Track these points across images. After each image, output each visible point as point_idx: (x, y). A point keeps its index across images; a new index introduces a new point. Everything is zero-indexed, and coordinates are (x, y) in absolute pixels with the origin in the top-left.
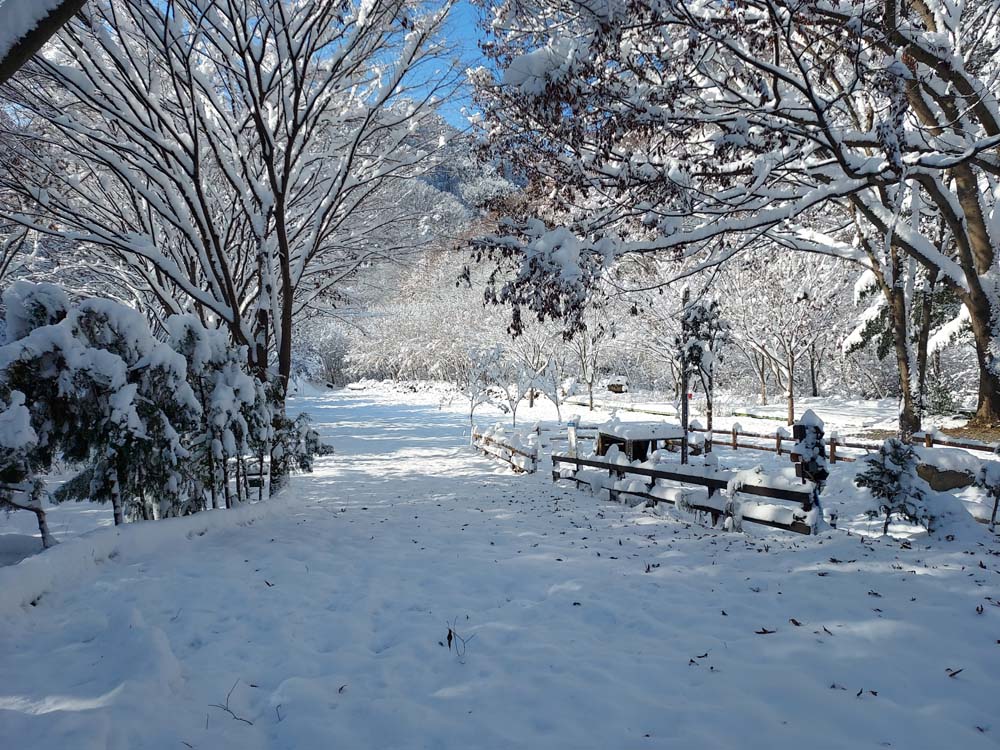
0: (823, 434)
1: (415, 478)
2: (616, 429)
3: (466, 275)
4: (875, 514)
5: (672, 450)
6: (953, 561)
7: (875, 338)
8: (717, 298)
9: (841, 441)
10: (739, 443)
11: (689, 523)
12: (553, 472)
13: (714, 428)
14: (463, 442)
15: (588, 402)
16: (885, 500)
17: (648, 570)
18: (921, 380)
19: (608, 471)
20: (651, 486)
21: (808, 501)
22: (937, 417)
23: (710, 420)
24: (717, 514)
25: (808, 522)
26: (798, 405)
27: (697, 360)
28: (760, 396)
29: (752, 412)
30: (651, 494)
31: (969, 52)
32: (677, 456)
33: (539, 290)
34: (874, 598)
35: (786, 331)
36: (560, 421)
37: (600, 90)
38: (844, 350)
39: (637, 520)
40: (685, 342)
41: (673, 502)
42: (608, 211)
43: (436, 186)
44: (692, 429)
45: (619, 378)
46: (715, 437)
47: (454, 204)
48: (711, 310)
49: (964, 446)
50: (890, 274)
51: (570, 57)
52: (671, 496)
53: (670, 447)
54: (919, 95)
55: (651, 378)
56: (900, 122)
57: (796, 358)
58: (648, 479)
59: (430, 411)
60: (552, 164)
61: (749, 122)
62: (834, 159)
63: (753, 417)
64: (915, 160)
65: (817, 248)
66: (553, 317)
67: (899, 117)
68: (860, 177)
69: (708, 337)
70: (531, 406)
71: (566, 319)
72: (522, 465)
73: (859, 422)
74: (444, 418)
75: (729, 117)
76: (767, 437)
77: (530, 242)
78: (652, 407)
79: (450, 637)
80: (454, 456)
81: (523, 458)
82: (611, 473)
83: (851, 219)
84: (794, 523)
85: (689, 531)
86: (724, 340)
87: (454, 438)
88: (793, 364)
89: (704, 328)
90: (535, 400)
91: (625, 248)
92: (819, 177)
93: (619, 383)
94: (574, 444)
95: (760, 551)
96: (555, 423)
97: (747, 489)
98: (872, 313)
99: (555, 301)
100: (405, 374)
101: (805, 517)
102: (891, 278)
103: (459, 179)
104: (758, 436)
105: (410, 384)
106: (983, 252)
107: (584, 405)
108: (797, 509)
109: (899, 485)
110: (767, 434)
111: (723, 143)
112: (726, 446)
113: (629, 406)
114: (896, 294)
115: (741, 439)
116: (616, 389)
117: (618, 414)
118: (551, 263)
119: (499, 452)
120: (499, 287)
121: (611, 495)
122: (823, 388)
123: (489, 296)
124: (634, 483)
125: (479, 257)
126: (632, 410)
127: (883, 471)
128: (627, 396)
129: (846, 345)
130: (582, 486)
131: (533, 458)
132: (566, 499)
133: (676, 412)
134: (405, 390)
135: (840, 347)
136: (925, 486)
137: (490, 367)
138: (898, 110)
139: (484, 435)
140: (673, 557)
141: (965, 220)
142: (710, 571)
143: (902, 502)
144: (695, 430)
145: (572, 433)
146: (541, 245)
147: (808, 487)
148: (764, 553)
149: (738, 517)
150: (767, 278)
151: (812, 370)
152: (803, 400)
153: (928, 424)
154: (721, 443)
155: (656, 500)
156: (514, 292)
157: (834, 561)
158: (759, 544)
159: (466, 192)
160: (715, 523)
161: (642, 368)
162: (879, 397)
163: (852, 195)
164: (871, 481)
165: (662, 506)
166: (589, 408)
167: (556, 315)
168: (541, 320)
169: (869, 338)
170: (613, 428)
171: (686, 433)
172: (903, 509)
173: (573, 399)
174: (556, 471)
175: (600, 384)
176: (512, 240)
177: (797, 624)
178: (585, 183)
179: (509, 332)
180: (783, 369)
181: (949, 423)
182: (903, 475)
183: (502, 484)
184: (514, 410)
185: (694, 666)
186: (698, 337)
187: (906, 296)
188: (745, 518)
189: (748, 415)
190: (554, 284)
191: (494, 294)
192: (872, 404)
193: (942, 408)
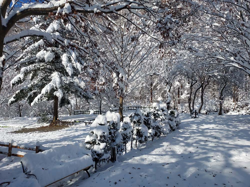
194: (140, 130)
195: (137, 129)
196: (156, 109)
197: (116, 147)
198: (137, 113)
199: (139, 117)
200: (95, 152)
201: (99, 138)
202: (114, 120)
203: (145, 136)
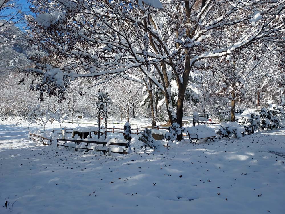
0: (130, 128)
1: (4, 150)
2: (79, 129)
3: (22, 81)
4: (143, 147)
5: (96, 135)
6: (158, 157)
7: (147, 103)
8: (108, 91)
9: (139, 129)
10: (114, 131)
11: (97, 155)
12: (57, 144)
13: (107, 127)
14: (26, 136)
15: (71, 121)
16: (145, 144)
17: (82, 170)
18: (156, 113)
19: (74, 142)
20: (87, 146)
21: (127, 145)
22: (161, 122)
23: (106, 125)
24: (105, 152)
25: (127, 151)
26: (130, 120)
27: (102, 109)
28: (121, 118)
29: (119, 122)
30: (87, 148)
31: (164, 36)
32: (97, 136)
33: (49, 87)
34: (140, 169)
35: (126, 101)
36: (61, 128)
37: (69, 29)
38: (140, 106)
39: (82, 156)
40: (99, 103)
41: (93, 150)
42: (75, 64)
43: (16, 51)
44: (102, 128)
45: (81, 114)
46: (108, 130)
47: (23, 57)
48: (106, 95)
49: (165, 129)
50: (149, 87)
51: (58, 17)
52: (92, 148)
53: (95, 134)
54: (153, 44)
55: (91, 114)
56: (147, 50)
57: (129, 108)
58: (86, 143)
59: (13, 126)
60: (55, 48)
61: (112, 44)
62: (134, 57)
63: (119, 124)
64: (151, 60)
65: (133, 79)
66: (54, 95)
67: (147, 49)
68: (140, 62)
69: (105, 102)
70: (52, 123)
71: (59, 96)
72: (47, 143)
73: (144, 124)
74: (19, 129)
75: (107, 42)
76: (121, 129)
77: (46, 71)
78: (91, 122)
79: (6, 204)
80: (21, 141)
81: (47, 140)
82: (75, 143)
83: (140, 73)
84: (124, 152)
85: (97, 157)
86: (110, 103)
87: (22, 136)
88: (128, 109)
89: (104, 100)
90: (53, 122)
91: (78, 76)
92: (132, 61)
93: (81, 116)
94: (64, 135)
95: (114, 160)
96: (59, 128)
97: (112, 144)
98: (146, 96)
99: (55, 91)
100: (3, 114)
101: (126, 150)
102: (150, 89)
103: (26, 49)
104: (119, 129)
105: (5, 117)
106: (167, 83)
107: (70, 123)
108: (124, 148)
109: (148, 139)
110: (121, 128)
111: (105, 49)
112: (111, 132)
113: (84, 122)
114: (151, 92)
115: (115, 130)
116: (80, 117)
117: (80, 125)
118: (53, 79)
119: (39, 139)
120: (35, 85)
121: (75, 149)
122: (136, 116)
123: (31, 88)
124: (82, 145)
125: (28, 75)
126: (85, 123)
127: (145, 136)
128: (84, 119)
129: (141, 104)
130: (66, 148)
131: (51, 140)
132: (60, 152)
133: (97, 123)
134: (3, 120)
135: (139, 105)
136: (154, 139)
137: (36, 111)
138: (147, 47)
139: (33, 134)
140: (90, 166)
141: (163, 75)
142: (100, 168)
143: (148, 144)
144: (103, 128)
145: (63, 131)
146: (50, 73)
147: (127, 142)
148: (115, 161)
149: (110, 152)
150: (122, 87)
151: (133, 111)
152: (131, 119)
153: (158, 124)
154: (110, 132)
155: (89, 149)
156: (40, 87)
157: (132, 160)
158: (115, 158)
159: (28, 54)
160: (104, 154)
161: (88, 111)
162: (149, 118)
163: (140, 66)
164: (142, 139)
165: (90, 151)
166: (71, 123)
167: (55, 95)
168: (50, 96)
169: (146, 103)
170: (78, 129)
171: (100, 129)
172: (149, 145)
173: (65, 121)
174: (58, 143)
175: (75, 116)
176: (39, 70)
177: (120, 179)
178: (66, 55)
179: (39, 100)
180: (126, 111)
181: (163, 123)
182: (149, 137)
183: (39, 149)
184: (45, 125)
185: (91, 196)
186: (103, 102)
187: (153, 92)
188: (112, 152)
189: (118, 123)
190: (54, 85)
191: (33, 88)
192: (147, 119)
193: (161, 120)
194: (265, 120)
195: (262, 120)
196: (275, 108)
197: (253, 126)
198: (263, 110)
199: (265, 112)
200: (246, 126)
201: (246, 120)
202: (253, 113)
203: (268, 124)
